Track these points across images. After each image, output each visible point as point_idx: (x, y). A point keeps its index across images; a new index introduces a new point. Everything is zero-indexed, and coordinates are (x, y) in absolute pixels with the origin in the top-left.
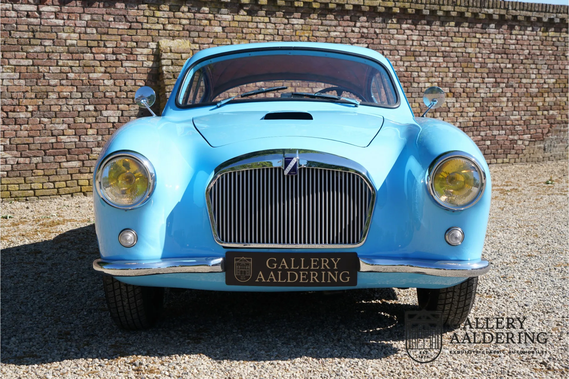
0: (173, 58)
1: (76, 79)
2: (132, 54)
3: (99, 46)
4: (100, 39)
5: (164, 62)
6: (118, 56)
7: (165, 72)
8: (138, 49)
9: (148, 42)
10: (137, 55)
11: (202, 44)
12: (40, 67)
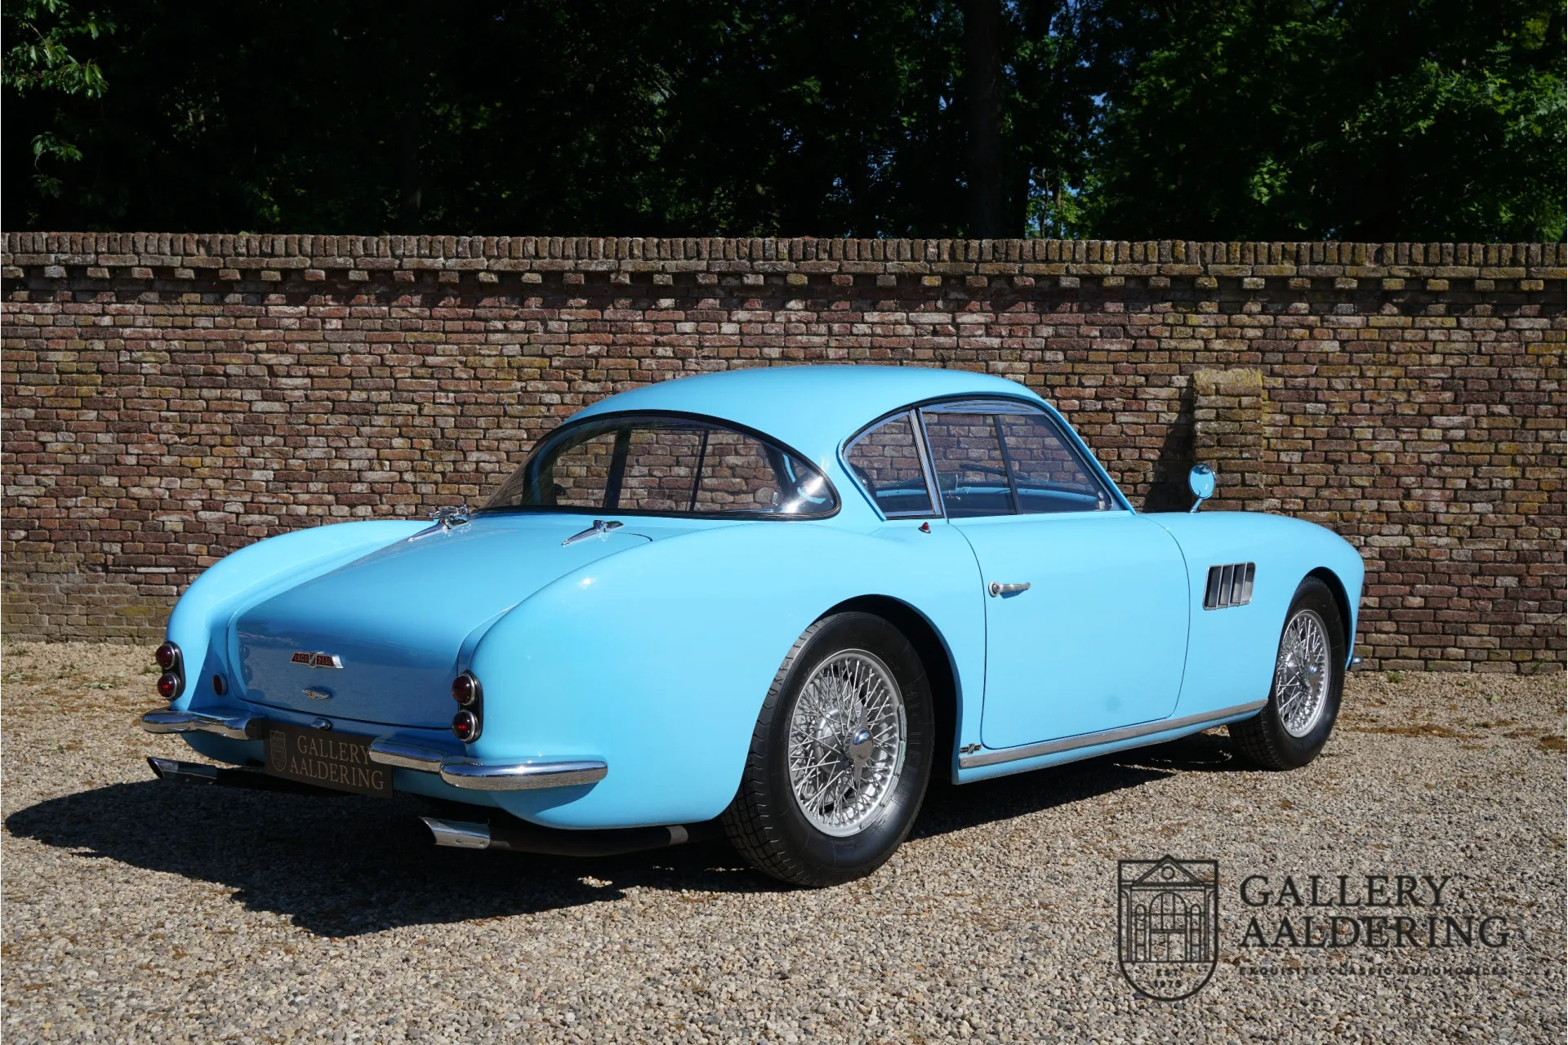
0: (1221, 405)
1: (1018, 448)
2: (1135, 398)
3: (1068, 385)
4: (1070, 370)
5: (1199, 414)
6: (1107, 403)
7: (1199, 434)
8: (1147, 389)
9: (1170, 375)
10: (1146, 400)
11: (1291, 377)
12: (951, 427)
